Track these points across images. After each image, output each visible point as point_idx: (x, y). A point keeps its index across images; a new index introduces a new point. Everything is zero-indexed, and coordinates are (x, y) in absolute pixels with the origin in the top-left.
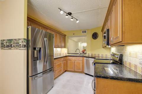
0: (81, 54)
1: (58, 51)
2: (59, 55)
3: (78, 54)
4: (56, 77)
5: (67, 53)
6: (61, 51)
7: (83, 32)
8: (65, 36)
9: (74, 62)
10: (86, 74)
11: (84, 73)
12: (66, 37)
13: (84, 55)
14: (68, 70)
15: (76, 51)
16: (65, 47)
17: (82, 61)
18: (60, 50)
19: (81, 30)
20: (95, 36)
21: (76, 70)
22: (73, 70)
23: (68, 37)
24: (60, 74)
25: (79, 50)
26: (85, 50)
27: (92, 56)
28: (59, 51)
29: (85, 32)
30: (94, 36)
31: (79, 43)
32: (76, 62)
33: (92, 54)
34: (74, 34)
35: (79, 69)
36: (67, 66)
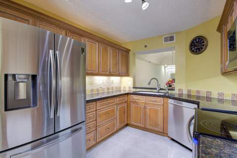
0: (161, 89)
1: (112, 81)
2: (116, 91)
3: (156, 89)
4: (98, 141)
5: (132, 87)
6: (121, 82)
7: (166, 40)
8: (128, 51)
9: (145, 108)
10: (173, 140)
11: (168, 137)
12: (131, 53)
13: (170, 92)
14: (132, 123)
15: (149, 83)
16: (127, 75)
17: (162, 107)
18: (118, 81)
19: (161, 36)
20: (198, 45)
21: (148, 127)
22: (142, 126)
23: (134, 54)
24: (113, 132)
25: (157, 81)
26: (173, 81)
27: (189, 96)
28: (115, 82)
29: (172, 38)
30: (195, 46)
31: (163, 66)
32: (148, 108)
33: (189, 91)
34: (146, 46)
35: (156, 125)
36: (129, 116)
